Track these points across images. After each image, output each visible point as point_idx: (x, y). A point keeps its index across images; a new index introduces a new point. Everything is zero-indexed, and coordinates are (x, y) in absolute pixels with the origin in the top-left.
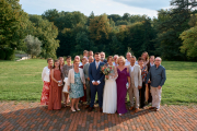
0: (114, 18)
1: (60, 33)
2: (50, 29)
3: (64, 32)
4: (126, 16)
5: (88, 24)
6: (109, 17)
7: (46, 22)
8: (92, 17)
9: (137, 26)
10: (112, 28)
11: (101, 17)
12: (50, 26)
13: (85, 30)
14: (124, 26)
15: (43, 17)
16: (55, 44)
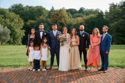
0: (72, 12)
1: (25, 24)
2: (16, 20)
3: (28, 23)
4: (81, 10)
5: (49, 16)
6: (67, 11)
7: (12, 15)
8: (52, 10)
9: (91, 18)
10: (70, 20)
11: (60, 11)
12: (17, 18)
13: (47, 22)
14: (80, 18)
15: (10, 10)
16: (21, 33)
